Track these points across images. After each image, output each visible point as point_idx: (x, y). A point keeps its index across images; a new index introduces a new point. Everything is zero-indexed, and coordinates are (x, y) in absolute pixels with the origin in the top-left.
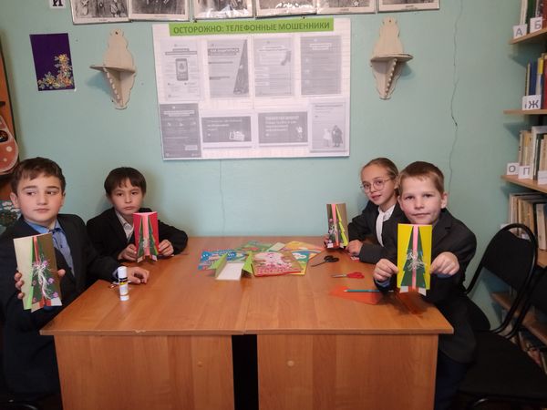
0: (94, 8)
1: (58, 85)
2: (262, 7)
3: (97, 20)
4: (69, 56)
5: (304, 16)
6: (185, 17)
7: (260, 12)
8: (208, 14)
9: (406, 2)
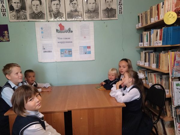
0: (16, 17)
1: (4, 40)
2: (68, 18)
3: (18, 21)
4: (8, 31)
5: (80, 21)
6: (45, 20)
7: (68, 20)
8: (52, 20)
9: (109, 17)
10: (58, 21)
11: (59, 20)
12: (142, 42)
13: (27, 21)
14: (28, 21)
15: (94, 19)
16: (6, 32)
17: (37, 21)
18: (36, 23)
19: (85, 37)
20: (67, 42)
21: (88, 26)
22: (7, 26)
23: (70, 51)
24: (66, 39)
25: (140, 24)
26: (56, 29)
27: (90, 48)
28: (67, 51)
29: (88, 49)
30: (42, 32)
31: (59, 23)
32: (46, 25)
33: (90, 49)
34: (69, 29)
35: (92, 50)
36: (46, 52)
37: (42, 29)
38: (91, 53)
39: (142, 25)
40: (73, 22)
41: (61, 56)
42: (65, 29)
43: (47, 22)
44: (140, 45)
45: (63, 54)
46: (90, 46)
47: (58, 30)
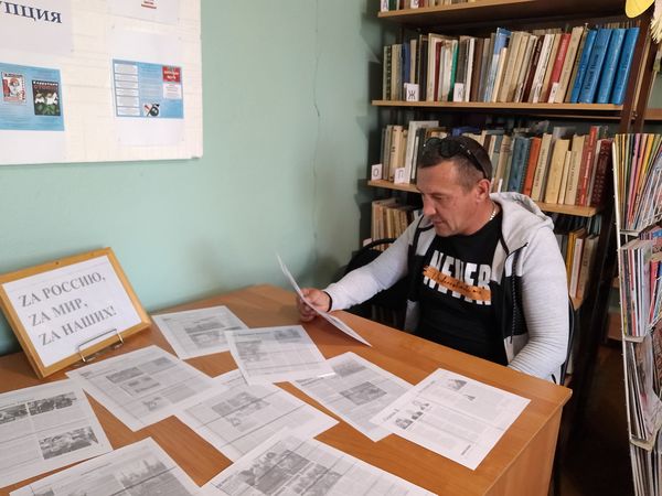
19: (148, 4)
20: (13, 10)
23: (46, 86)
27: (178, 79)
29: (166, 85)
33: (178, 86)
38: (186, 112)
46: (178, 70)
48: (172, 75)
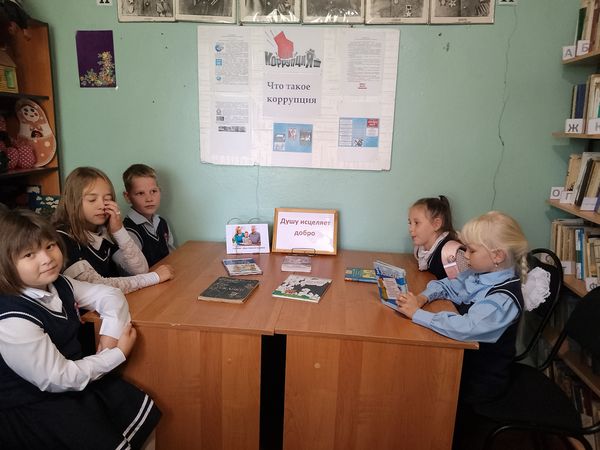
0: (140, 6)
1: (99, 82)
2: (309, 14)
3: (142, 18)
4: (112, 54)
5: (352, 25)
6: (232, 20)
7: (307, 19)
8: (255, 18)
9: (459, 15)
10: (274, 23)
11: (276, 21)
12: (579, 115)
13: (173, 19)
14: (177, 21)
15: (403, 20)
16: (105, 55)
17: (205, 20)
18: (200, 27)
19: (362, 87)
20: (297, 100)
21: (379, 45)
22: (109, 34)
23: (306, 132)
24: (298, 87)
25: (585, 43)
26: (266, 53)
27: (376, 126)
28: (296, 133)
29: (368, 129)
30: (219, 62)
31: (277, 30)
32: (233, 36)
33: (376, 129)
34: (311, 53)
35: (385, 134)
36: (225, 129)
37: (218, 49)
38: (380, 144)
39: (591, 49)
40: (326, 29)
41: (276, 149)
42: (294, 53)
43: (237, 27)
44: (567, 128)
45: (281, 140)
46: (377, 120)
47: (271, 54)
48: (373, 123)
